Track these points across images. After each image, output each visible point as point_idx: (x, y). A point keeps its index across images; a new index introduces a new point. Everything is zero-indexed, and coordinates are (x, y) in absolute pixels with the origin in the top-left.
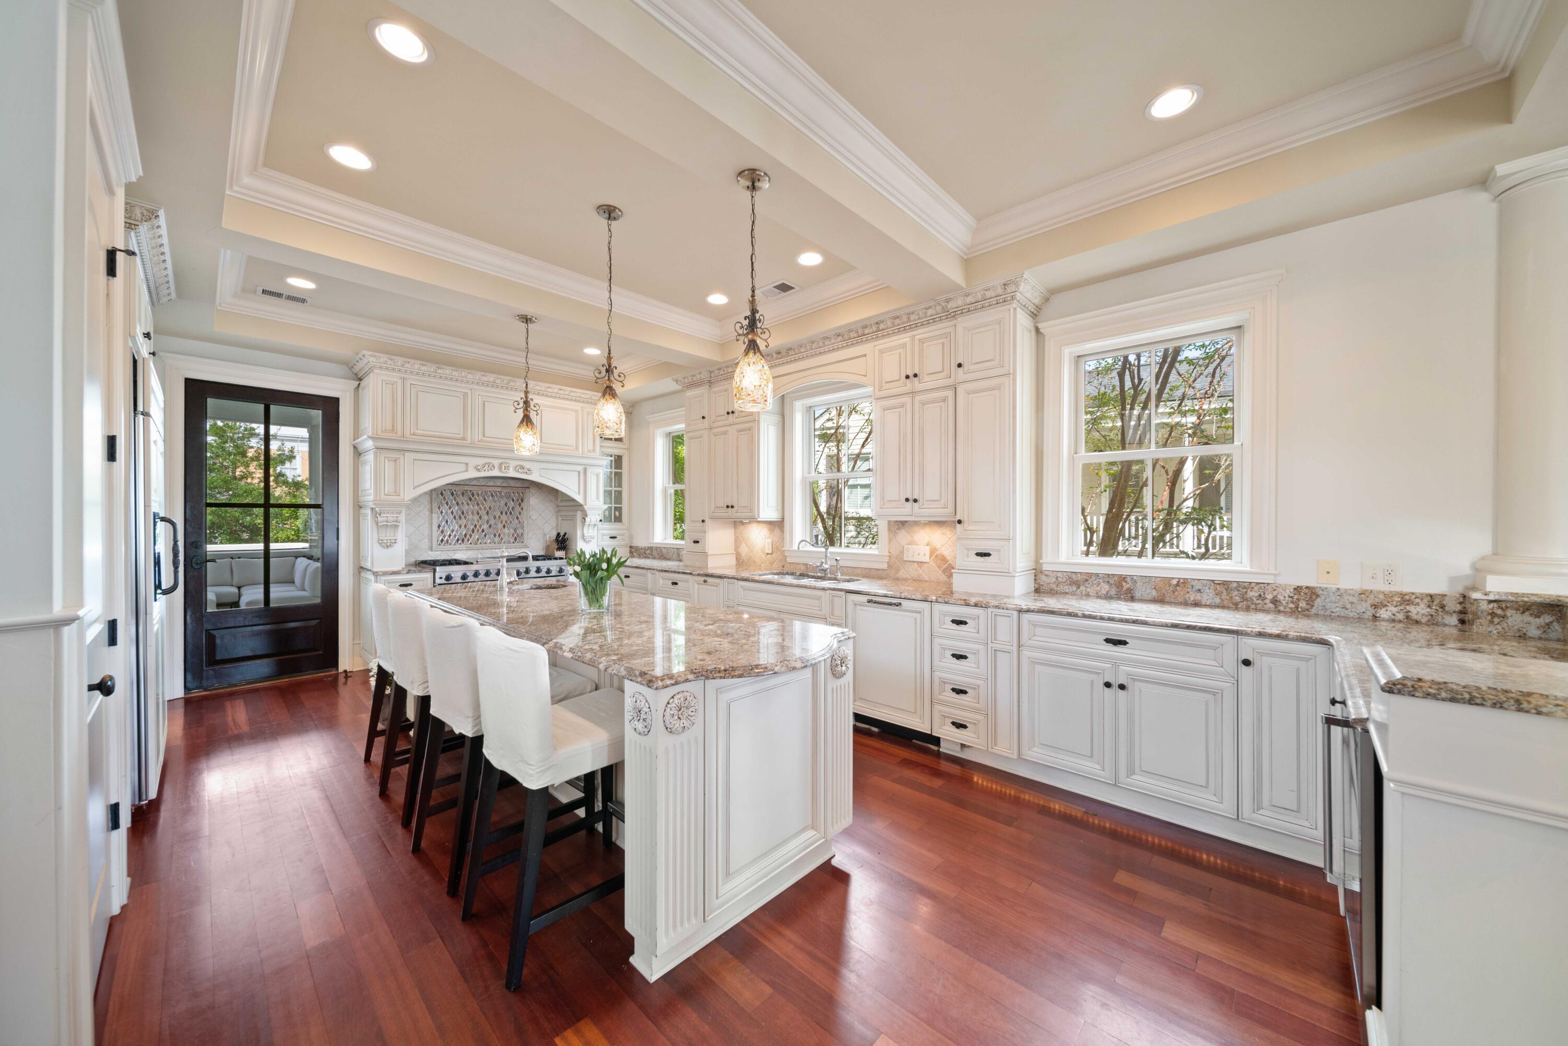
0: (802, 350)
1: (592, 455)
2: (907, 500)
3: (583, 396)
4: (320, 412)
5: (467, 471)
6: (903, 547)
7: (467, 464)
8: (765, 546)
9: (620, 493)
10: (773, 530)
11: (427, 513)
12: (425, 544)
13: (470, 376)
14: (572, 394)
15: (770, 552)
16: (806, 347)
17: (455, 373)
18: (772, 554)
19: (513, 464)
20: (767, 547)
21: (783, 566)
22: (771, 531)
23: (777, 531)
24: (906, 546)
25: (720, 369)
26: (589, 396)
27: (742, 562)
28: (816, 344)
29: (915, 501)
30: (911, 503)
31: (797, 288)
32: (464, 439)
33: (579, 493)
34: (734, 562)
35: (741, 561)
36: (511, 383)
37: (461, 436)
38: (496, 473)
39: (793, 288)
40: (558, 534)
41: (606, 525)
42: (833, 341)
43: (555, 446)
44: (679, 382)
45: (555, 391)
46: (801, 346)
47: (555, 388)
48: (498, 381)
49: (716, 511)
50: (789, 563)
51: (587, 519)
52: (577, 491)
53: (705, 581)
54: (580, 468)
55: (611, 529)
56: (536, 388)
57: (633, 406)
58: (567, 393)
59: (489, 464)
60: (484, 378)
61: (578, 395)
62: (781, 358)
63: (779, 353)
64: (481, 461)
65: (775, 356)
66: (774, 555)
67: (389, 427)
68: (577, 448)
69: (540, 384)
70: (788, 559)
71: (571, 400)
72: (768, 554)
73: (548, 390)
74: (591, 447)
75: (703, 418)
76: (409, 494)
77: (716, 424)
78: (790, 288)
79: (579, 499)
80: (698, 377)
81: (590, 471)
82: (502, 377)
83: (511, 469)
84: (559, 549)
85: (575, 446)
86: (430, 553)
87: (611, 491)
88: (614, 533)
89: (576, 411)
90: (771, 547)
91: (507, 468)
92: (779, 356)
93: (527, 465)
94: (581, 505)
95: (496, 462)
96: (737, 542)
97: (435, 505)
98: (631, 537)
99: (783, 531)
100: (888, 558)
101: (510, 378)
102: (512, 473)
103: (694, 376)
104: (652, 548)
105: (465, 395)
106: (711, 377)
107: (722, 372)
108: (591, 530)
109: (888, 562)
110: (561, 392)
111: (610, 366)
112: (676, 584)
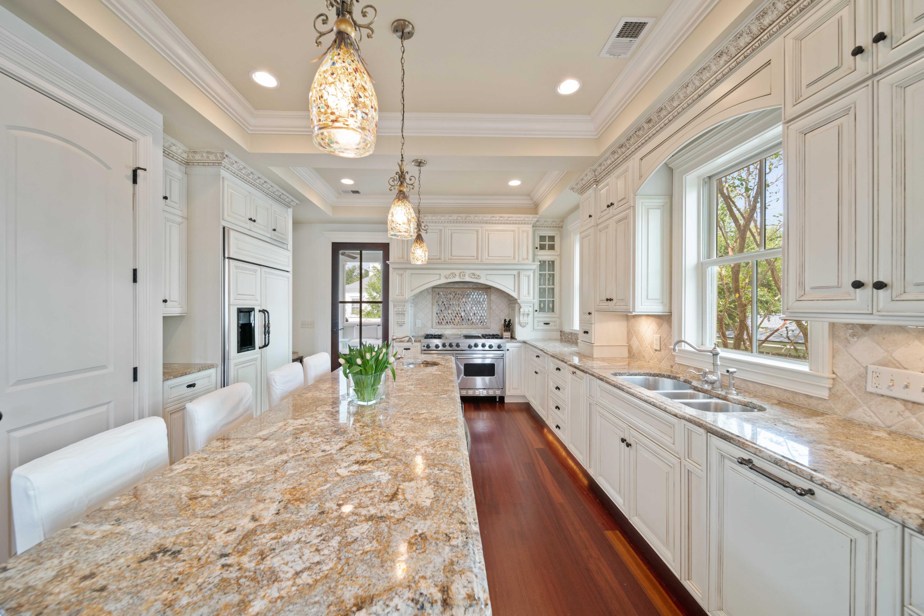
0: (675, 104)
1: (526, 262)
2: (857, 285)
3: (518, 219)
4: (382, 252)
5: (440, 279)
6: (866, 368)
7: (440, 274)
8: (653, 342)
9: (553, 289)
10: (661, 325)
11: (431, 305)
12: (429, 325)
13: (442, 218)
14: (510, 219)
15: (658, 348)
16: (679, 97)
17: (434, 218)
18: (660, 350)
19: (468, 272)
20: (655, 343)
21: (672, 367)
22: (660, 326)
23: (665, 326)
24: (871, 368)
25: (600, 165)
26: (523, 218)
27: (633, 356)
28: (690, 86)
29: (879, 285)
30: (868, 291)
31: (650, 21)
32: (440, 259)
33: (514, 291)
34: (626, 354)
35: (632, 354)
36: (468, 218)
37: (438, 257)
38: (457, 279)
39: (645, 24)
40: (505, 320)
41: (542, 315)
42: (714, 68)
43: (497, 258)
44: (574, 190)
45: (497, 218)
46: (672, 99)
47: (497, 217)
48: (459, 218)
49: (601, 304)
50: (678, 364)
51: (521, 310)
52: (513, 289)
53: (574, 373)
54: (515, 272)
55: (545, 317)
56: (484, 218)
57: (563, 221)
58: (506, 219)
59: (453, 273)
60: (451, 218)
61: (514, 219)
62: (653, 126)
63: (649, 121)
64: (448, 272)
65: (646, 126)
66: (663, 352)
67: (401, 256)
68: (514, 258)
69: (487, 215)
70: (676, 359)
71: (510, 223)
72: (656, 350)
73: (493, 219)
74: (525, 256)
75: (590, 216)
76: (408, 295)
77: (601, 220)
78: (640, 26)
79: (515, 295)
80: (586, 179)
81: (523, 273)
82: (462, 215)
83: (467, 276)
84: (505, 331)
85: (512, 256)
86: (432, 329)
87: (545, 288)
88: (547, 320)
89: (513, 231)
90: (658, 343)
91: (464, 275)
92: (650, 125)
93: (477, 272)
94: (516, 300)
95: (457, 272)
96: (630, 334)
97: (435, 301)
98: (561, 324)
99: (670, 327)
100: (832, 381)
101: (466, 215)
102: (467, 279)
103: (582, 180)
104: (572, 333)
105: (441, 231)
106: (596, 176)
107: (603, 168)
108: (525, 318)
109: (830, 389)
110: (501, 219)
111: (402, 172)
112: (559, 369)
